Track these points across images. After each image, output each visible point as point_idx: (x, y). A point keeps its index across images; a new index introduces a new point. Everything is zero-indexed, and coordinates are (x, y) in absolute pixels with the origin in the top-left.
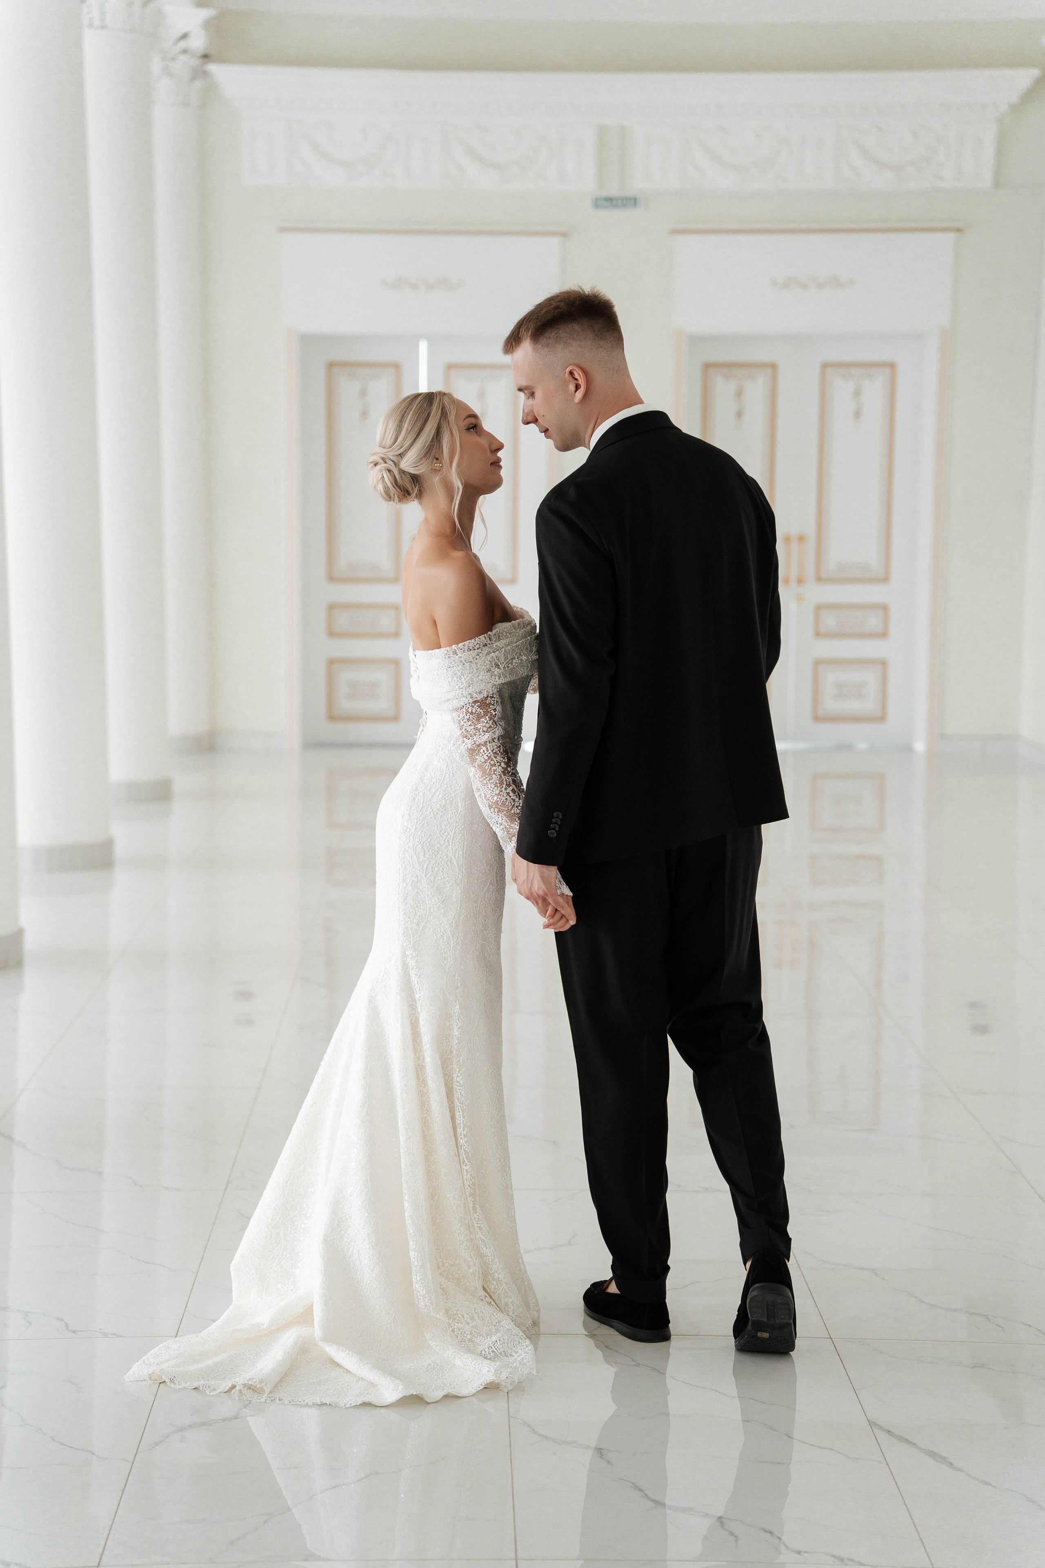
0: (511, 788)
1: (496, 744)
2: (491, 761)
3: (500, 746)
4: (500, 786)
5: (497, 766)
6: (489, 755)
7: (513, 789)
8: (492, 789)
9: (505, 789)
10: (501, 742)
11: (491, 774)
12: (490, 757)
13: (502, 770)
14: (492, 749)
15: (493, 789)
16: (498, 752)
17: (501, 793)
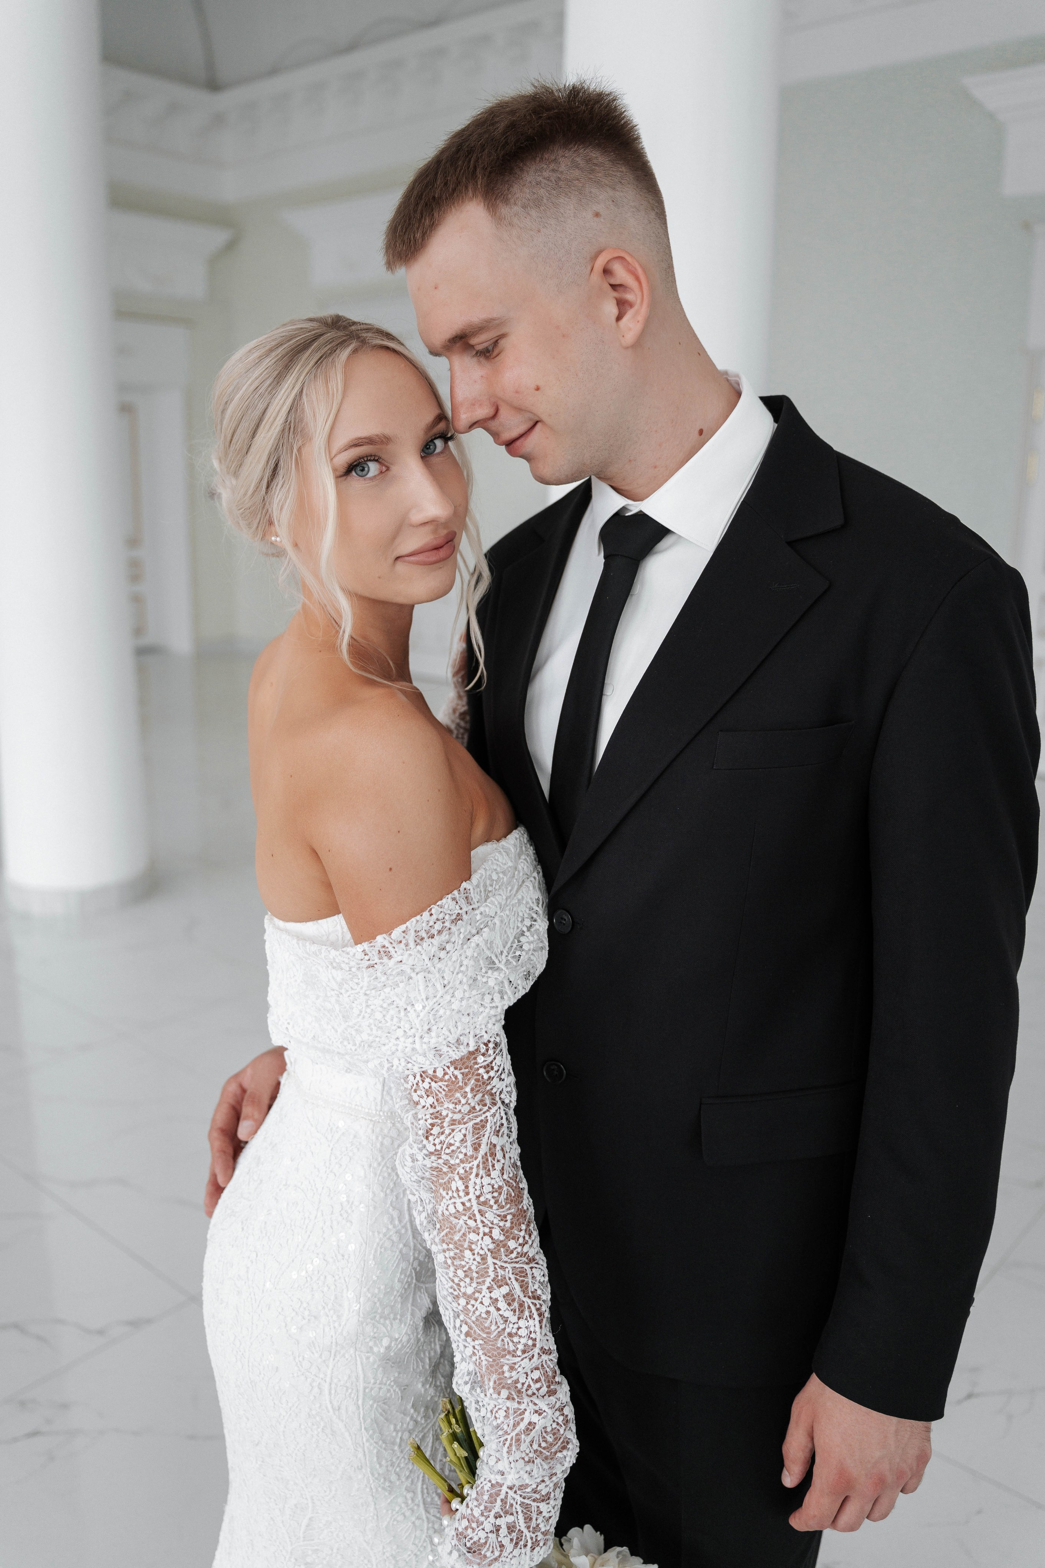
0: (505, 1290)
1: (493, 1182)
2: (470, 1218)
3: (500, 1187)
4: (477, 1278)
5: (481, 1235)
6: (468, 1204)
7: (507, 1294)
8: (456, 1280)
9: (488, 1288)
10: (505, 1177)
11: (462, 1246)
12: (470, 1208)
13: (492, 1246)
14: (478, 1193)
15: (461, 1280)
16: (492, 1202)
17: (477, 1295)
